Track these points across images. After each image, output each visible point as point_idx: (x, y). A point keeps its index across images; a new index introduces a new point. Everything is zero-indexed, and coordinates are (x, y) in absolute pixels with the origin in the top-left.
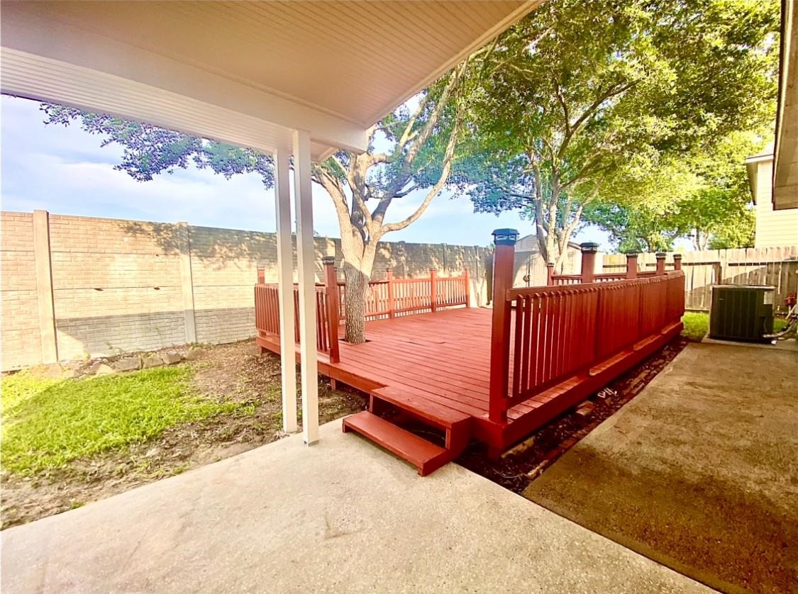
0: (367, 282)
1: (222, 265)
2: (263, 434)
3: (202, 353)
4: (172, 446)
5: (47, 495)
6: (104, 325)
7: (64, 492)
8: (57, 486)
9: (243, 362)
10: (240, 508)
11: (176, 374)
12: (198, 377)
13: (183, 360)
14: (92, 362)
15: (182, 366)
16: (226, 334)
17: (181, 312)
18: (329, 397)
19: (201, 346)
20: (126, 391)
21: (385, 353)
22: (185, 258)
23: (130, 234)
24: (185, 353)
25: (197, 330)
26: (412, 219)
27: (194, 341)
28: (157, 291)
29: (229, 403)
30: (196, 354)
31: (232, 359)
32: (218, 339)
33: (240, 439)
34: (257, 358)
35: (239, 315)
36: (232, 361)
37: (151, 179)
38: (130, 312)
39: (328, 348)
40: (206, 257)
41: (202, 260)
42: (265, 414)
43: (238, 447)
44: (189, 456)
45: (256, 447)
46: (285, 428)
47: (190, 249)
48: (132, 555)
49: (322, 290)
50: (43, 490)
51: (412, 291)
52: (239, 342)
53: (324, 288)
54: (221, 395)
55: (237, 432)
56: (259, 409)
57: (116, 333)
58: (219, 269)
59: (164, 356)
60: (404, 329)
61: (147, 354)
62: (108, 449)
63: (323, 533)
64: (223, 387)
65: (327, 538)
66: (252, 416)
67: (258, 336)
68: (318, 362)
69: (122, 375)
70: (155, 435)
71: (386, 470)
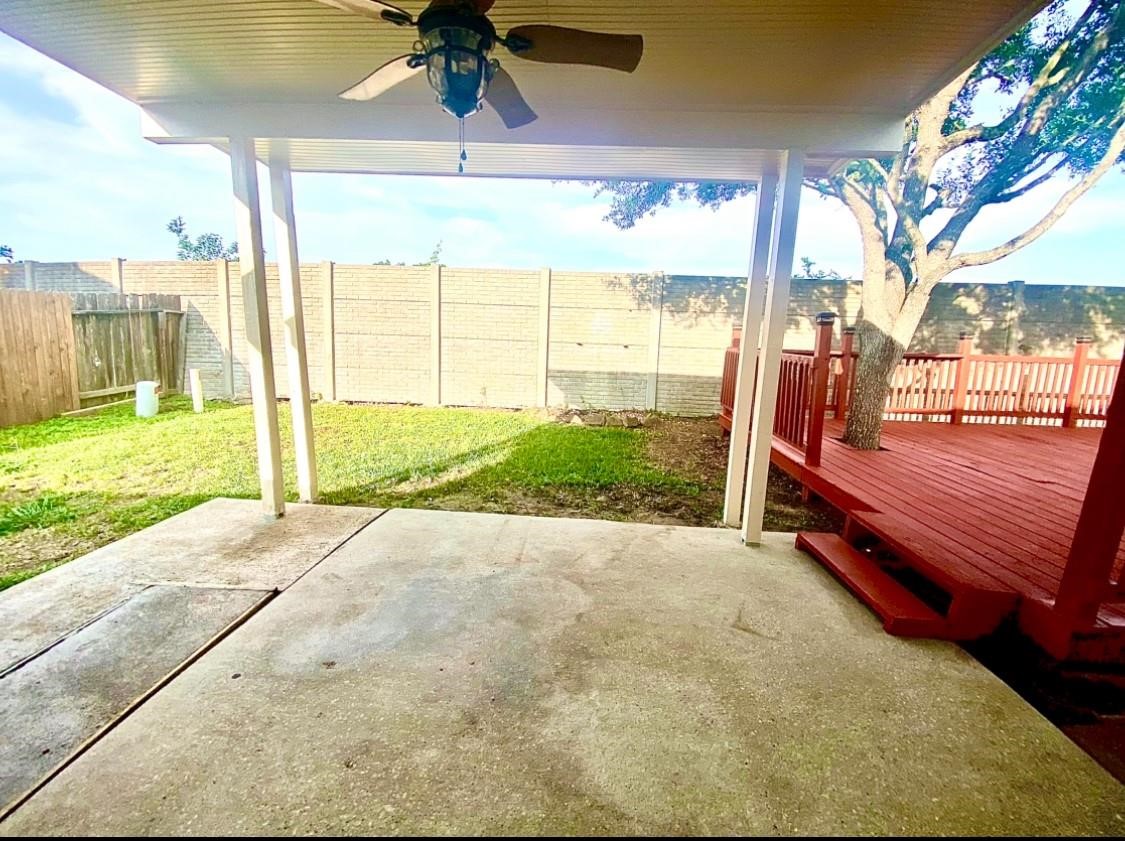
0: (899, 354)
1: (694, 322)
2: (700, 518)
3: (659, 422)
4: (617, 499)
5: (531, 503)
6: (579, 380)
7: (540, 505)
8: (537, 499)
9: (699, 441)
10: (660, 566)
11: (631, 437)
12: (650, 445)
13: (640, 425)
14: (570, 411)
15: (638, 431)
16: (687, 405)
17: (645, 375)
18: (794, 507)
19: (660, 414)
20: (590, 443)
21: (904, 471)
22: (656, 313)
23: (610, 288)
24: (642, 419)
25: (659, 396)
26: (1019, 243)
27: (654, 409)
28: (627, 350)
29: (674, 478)
30: (654, 422)
31: (688, 435)
32: (678, 410)
33: (677, 514)
34: (716, 440)
35: (705, 386)
36: (688, 438)
37: (633, 224)
38: (602, 369)
39: (805, 443)
40: (678, 312)
41: (673, 316)
42: (708, 500)
43: (673, 520)
44: (630, 512)
45: (689, 526)
46: (725, 520)
47: (662, 303)
48: (576, 560)
49: (809, 360)
50: (529, 499)
51: (1025, 380)
52: (700, 417)
53: (812, 358)
54: (668, 468)
55: (675, 507)
56: (704, 494)
57: (588, 388)
58: (690, 326)
59: (624, 417)
60: (972, 445)
61: (610, 413)
62: (571, 485)
63: (731, 621)
64: (673, 461)
65: (733, 626)
66: (694, 498)
67: (722, 414)
68: (772, 449)
69: (589, 428)
70: (606, 486)
71: (837, 606)
